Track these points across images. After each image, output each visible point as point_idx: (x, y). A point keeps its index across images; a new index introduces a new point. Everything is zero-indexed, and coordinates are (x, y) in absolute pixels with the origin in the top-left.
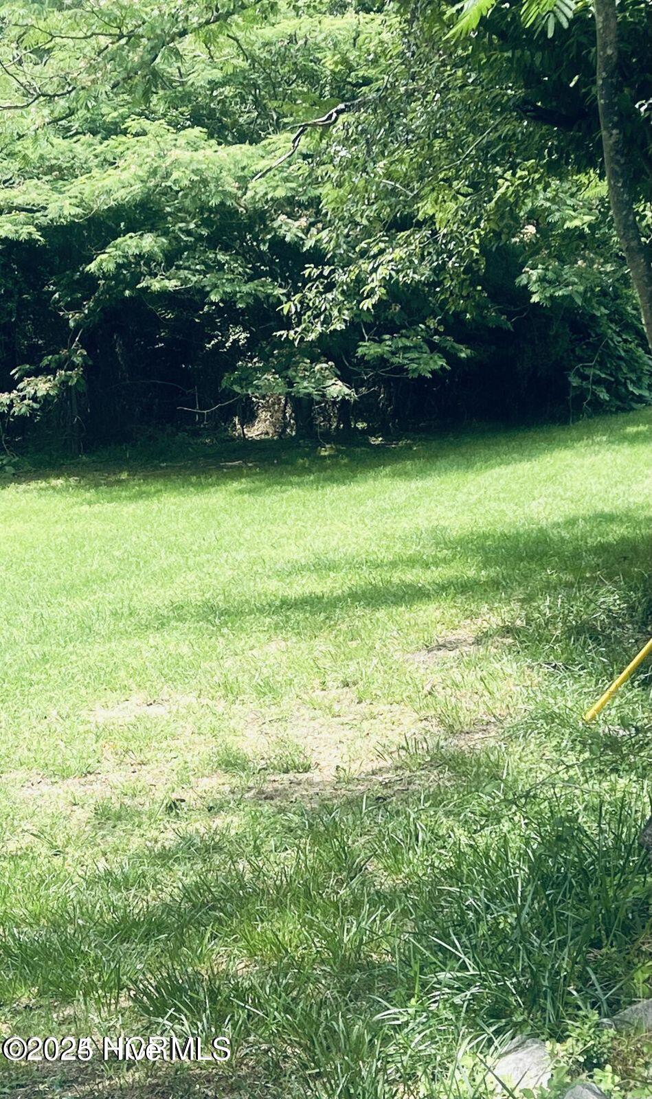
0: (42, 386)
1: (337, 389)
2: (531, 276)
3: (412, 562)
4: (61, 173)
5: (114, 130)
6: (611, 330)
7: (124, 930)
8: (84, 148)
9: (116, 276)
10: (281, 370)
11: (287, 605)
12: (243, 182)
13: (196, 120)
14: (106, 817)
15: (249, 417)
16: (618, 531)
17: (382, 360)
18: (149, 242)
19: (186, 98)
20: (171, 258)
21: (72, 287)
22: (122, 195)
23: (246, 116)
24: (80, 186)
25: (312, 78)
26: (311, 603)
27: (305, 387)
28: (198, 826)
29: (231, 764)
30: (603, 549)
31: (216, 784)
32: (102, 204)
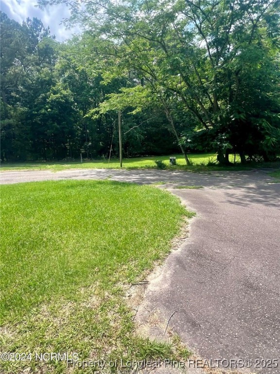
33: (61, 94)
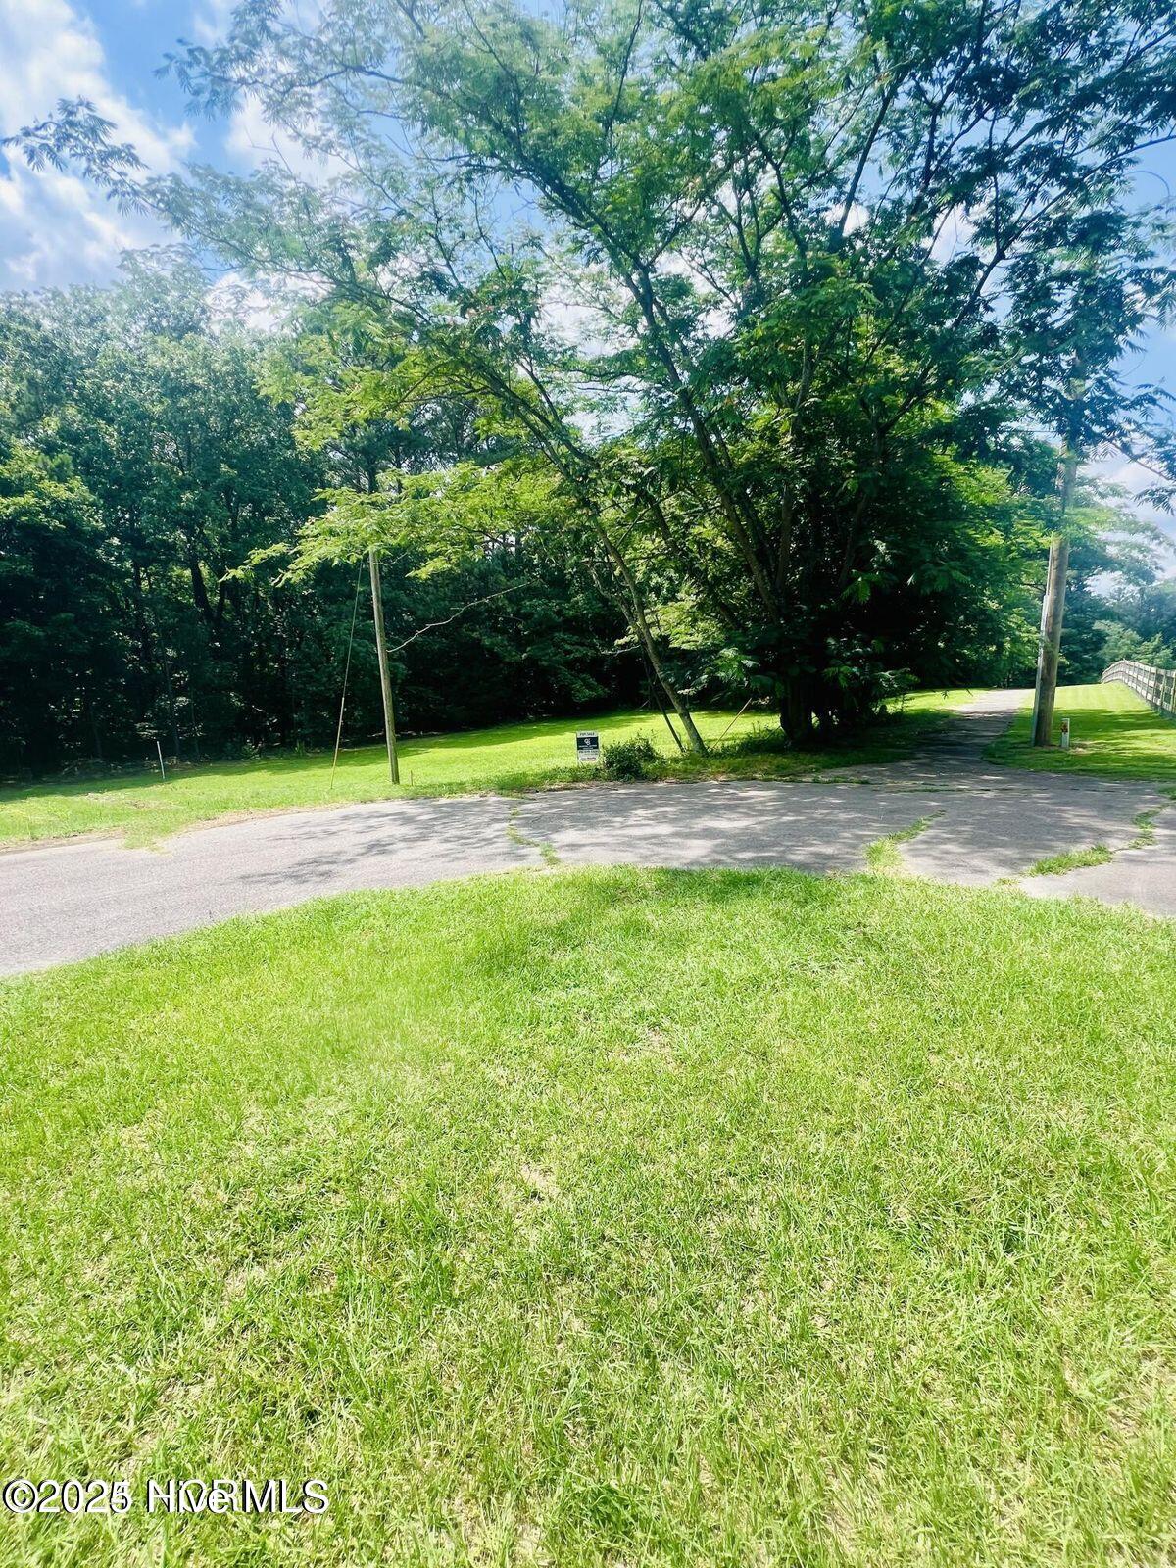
33: (40, 495)
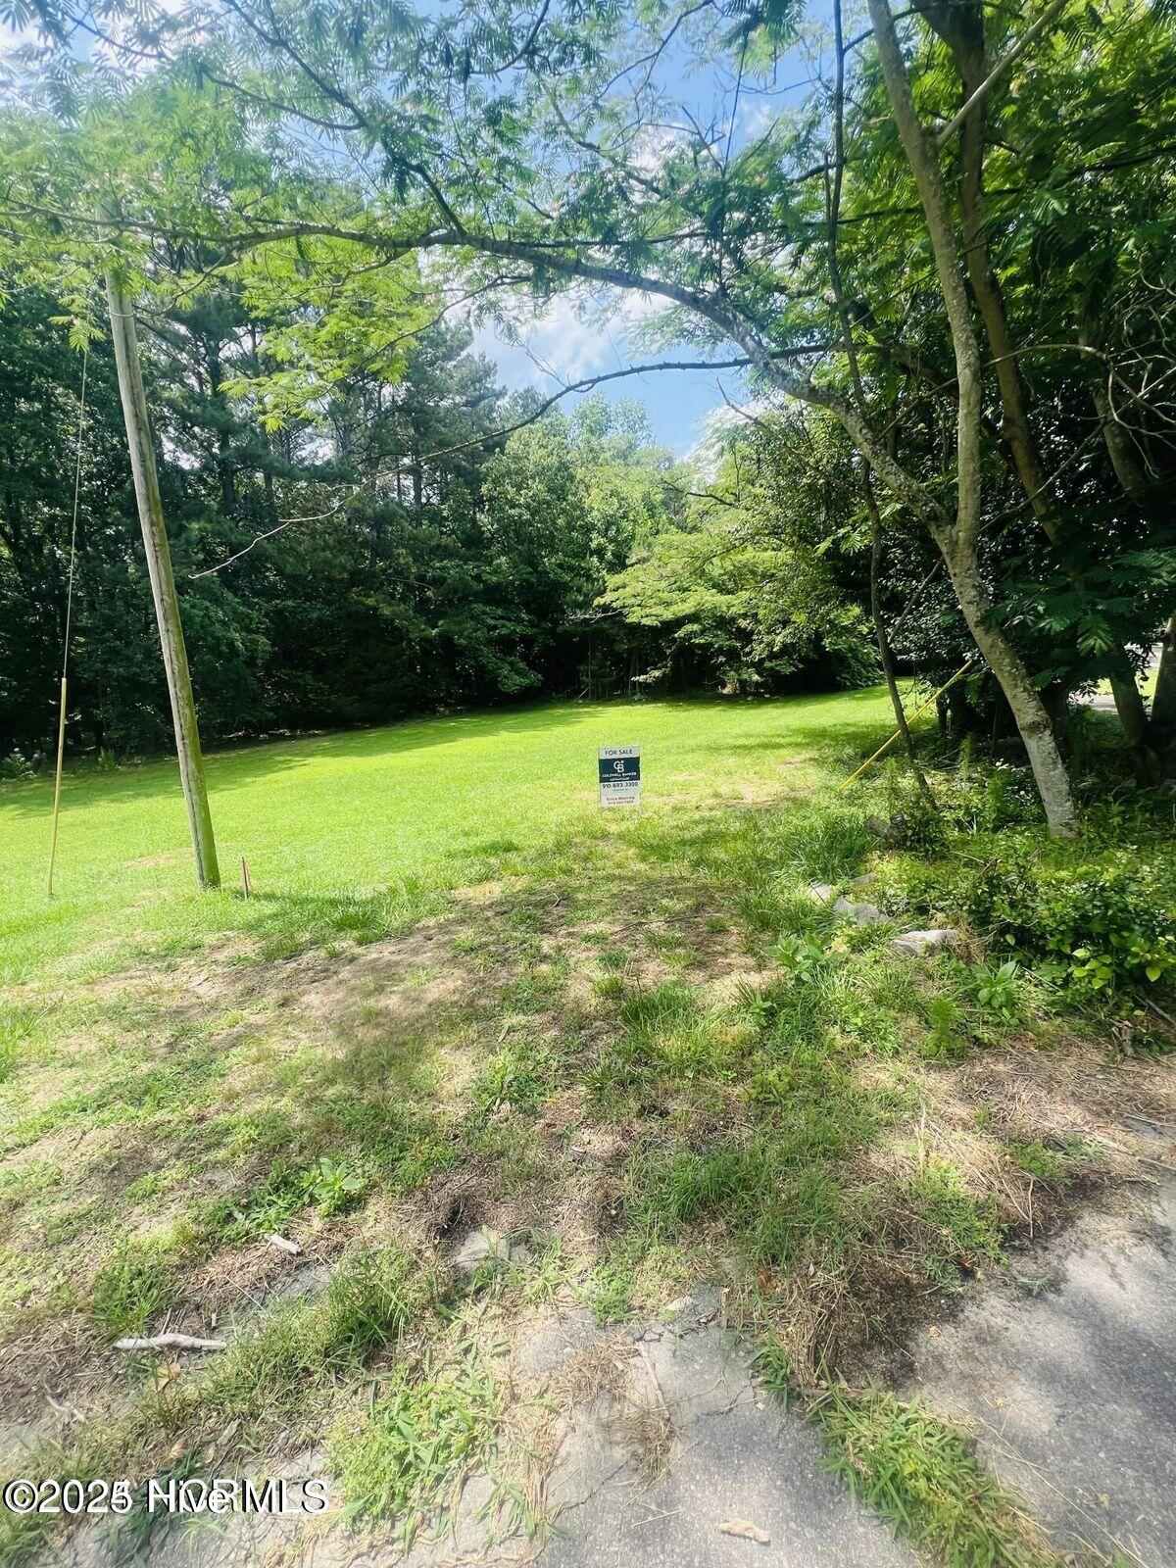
0: (657, 673)
1: (756, 678)
2: (826, 642)
3: (779, 736)
4: (668, 604)
5: (686, 590)
6: (853, 662)
7: (683, 843)
8: (675, 596)
9: (684, 638)
10: (736, 671)
11: (736, 747)
12: (728, 608)
13: (714, 587)
14: (676, 809)
15: (724, 686)
16: (851, 729)
17: (772, 668)
18: (696, 627)
19: (711, 579)
20: (703, 632)
21: (668, 642)
22: (687, 612)
23: (730, 585)
24: (674, 608)
25: (754, 573)
26: (745, 747)
27: (745, 676)
28: (707, 814)
29: (716, 795)
30: (846, 735)
31: (711, 802)
32: (680, 615)
